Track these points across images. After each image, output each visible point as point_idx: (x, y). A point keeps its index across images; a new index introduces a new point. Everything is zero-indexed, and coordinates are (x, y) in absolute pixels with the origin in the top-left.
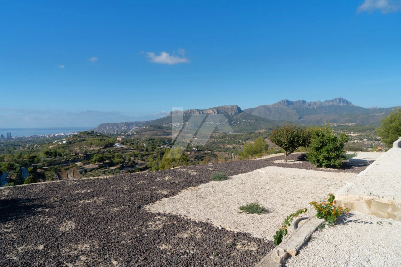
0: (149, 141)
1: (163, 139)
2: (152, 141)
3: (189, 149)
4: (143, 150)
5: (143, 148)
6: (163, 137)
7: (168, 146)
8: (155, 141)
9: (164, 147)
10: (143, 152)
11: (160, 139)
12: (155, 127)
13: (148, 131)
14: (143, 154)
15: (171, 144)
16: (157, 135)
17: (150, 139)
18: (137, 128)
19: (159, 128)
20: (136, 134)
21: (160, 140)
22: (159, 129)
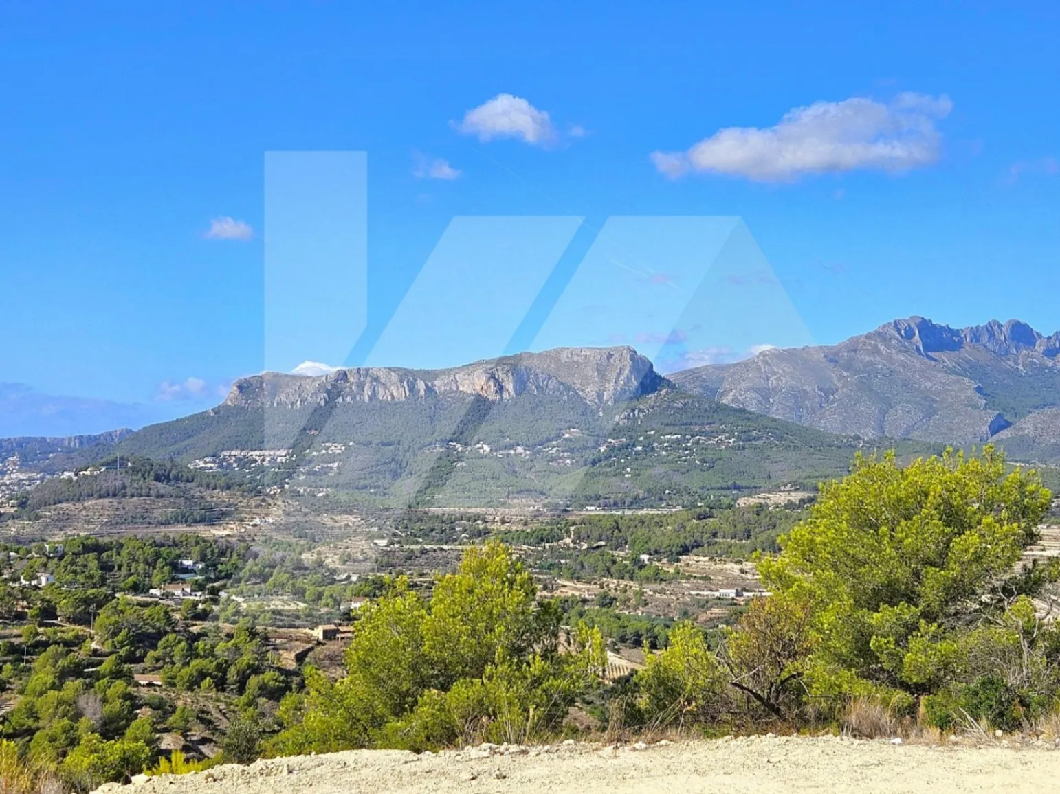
0: (80, 560)
1: (175, 544)
2: (98, 559)
3: (324, 610)
4: (20, 617)
5: (20, 606)
6: (178, 530)
7: (199, 587)
8: (116, 559)
9: (167, 596)
10: (16, 631)
11: (154, 544)
12: (134, 471)
13: (90, 496)
14: (17, 641)
15: (217, 579)
16: (144, 518)
17: (87, 549)
18: (31, 480)
19: (158, 478)
20: (13, 517)
21: (150, 550)
22: (161, 487)
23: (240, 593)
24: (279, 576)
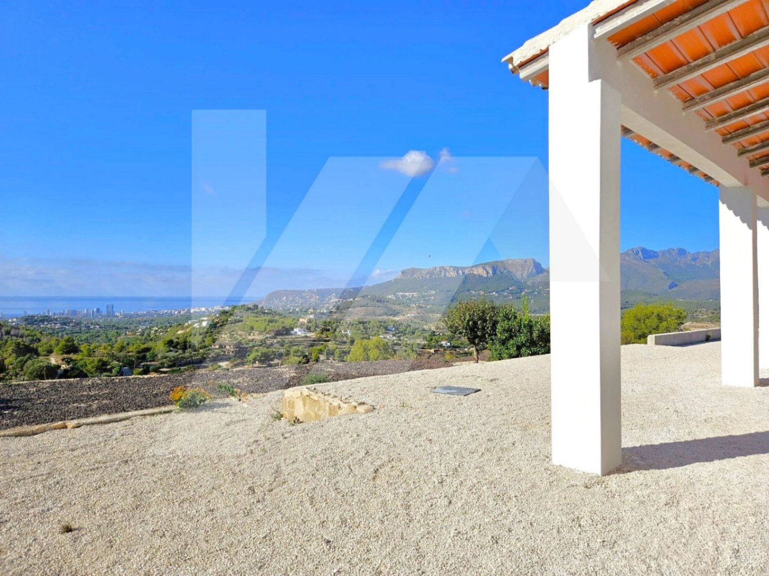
0: (358, 326)
1: (385, 322)
2: (363, 326)
3: (433, 344)
4: (345, 343)
5: (345, 339)
6: (385, 317)
7: (394, 335)
8: (369, 326)
9: (385, 338)
10: (344, 347)
11: (379, 322)
12: (371, 299)
13: (358, 306)
14: (344, 350)
15: (399, 333)
16: (374, 314)
17: (360, 323)
18: (339, 301)
19: (378, 301)
20: (335, 312)
21: (378, 324)
22: (379, 304)
23: (407, 338)
24: (417, 333)
